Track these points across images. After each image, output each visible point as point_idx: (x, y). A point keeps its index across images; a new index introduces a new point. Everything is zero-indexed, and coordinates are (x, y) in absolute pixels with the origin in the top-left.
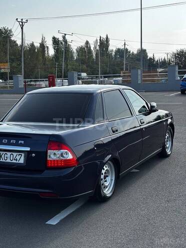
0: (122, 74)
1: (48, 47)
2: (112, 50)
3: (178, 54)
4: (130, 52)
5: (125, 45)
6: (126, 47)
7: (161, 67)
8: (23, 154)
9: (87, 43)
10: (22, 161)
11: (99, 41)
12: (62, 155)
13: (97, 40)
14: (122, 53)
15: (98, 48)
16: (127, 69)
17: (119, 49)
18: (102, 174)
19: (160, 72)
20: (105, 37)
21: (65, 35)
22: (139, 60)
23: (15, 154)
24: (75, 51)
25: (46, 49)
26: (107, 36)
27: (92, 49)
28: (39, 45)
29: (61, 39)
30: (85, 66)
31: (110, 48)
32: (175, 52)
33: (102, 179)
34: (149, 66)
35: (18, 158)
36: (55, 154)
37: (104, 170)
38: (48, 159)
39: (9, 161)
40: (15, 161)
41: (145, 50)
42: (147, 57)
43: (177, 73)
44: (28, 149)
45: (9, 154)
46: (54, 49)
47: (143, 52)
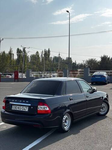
0: (57, 72)
1: (13, 54)
2: (52, 57)
3: (89, 61)
4: (62, 59)
5: (59, 55)
6: (60, 56)
7: (80, 68)
8: (28, 107)
9: (37, 52)
10: (27, 110)
11: (44, 52)
12: (44, 108)
13: (43, 51)
14: (57, 59)
15: (43, 56)
16: (60, 69)
17: (55, 57)
18: (64, 120)
19: (79, 71)
20: (48, 50)
21: (25, 48)
22: (66, 63)
23: (24, 107)
24: (30, 57)
25: (12, 55)
26: (49, 49)
27: (40, 56)
28: (8, 53)
29: (22, 50)
30: (35, 66)
31: (51, 56)
32: (88, 60)
33: (64, 123)
34: (73, 67)
35: (26, 109)
36: (41, 107)
37: (64, 118)
38: (38, 109)
39: (21, 110)
40: (24, 110)
41: (71, 58)
42: (72, 62)
43: (89, 72)
44: (30, 105)
45: (22, 107)
46: (17, 55)
47: (69, 59)
